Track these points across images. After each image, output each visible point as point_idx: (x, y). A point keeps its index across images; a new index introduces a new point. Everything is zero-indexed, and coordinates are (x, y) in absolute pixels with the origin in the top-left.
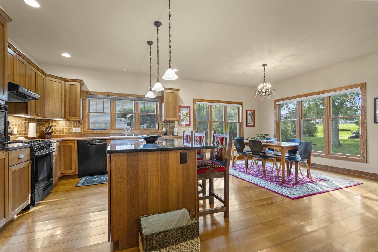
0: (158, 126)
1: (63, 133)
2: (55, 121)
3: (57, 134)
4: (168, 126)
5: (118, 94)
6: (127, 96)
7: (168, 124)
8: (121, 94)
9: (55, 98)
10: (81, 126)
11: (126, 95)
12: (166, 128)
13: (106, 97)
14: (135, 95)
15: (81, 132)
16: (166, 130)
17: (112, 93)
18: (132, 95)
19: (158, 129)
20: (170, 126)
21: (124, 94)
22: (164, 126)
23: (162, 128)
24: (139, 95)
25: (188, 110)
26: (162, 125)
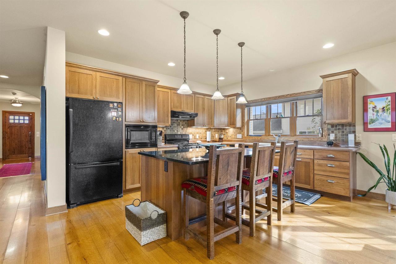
0: (321, 132)
1: (232, 138)
2: (226, 129)
3: (228, 139)
4: (339, 132)
5: (270, 98)
6: (280, 98)
7: (339, 129)
8: (272, 98)
9: (221, 112)
10: (242, 133)
11: (278, 98)
12: (336, 135)
13: (260, 103)
14: (288, 95)
15: (242, 138)
16: (336, 137)
17: (264, 99)
18: (285, 96)
19: (322, 136)
20: (343, 132)
21: (276, 97)
22: (333, 132)
23: (329, 135)
24: (293, 94)
25: (387, 101)
26: (328, 129)
